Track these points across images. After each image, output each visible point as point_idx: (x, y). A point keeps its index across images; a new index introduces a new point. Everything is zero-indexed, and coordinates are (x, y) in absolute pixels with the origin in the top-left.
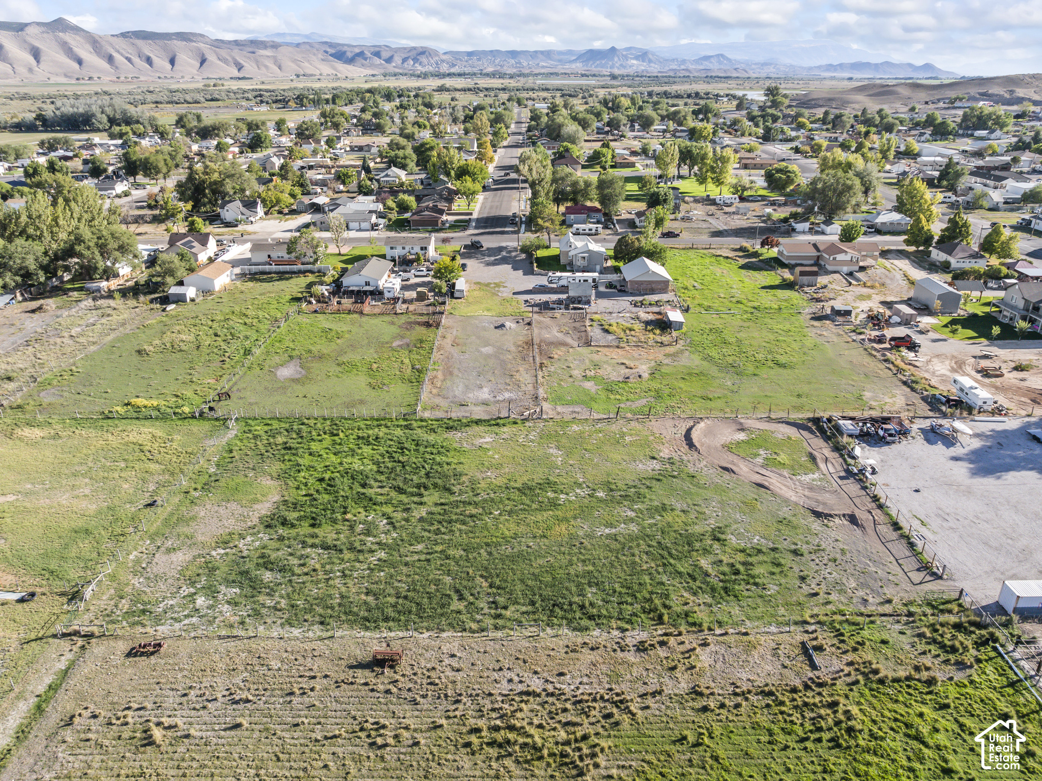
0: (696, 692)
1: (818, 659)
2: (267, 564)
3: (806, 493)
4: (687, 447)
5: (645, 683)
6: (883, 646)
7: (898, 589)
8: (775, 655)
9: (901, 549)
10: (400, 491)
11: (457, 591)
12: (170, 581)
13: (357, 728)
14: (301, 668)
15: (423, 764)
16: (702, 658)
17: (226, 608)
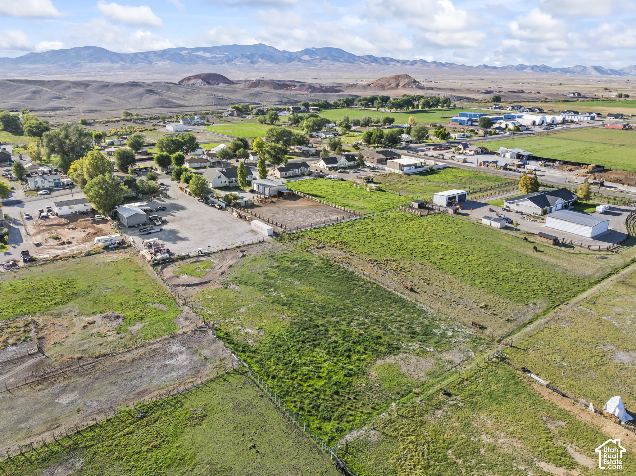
17: (442, 327)
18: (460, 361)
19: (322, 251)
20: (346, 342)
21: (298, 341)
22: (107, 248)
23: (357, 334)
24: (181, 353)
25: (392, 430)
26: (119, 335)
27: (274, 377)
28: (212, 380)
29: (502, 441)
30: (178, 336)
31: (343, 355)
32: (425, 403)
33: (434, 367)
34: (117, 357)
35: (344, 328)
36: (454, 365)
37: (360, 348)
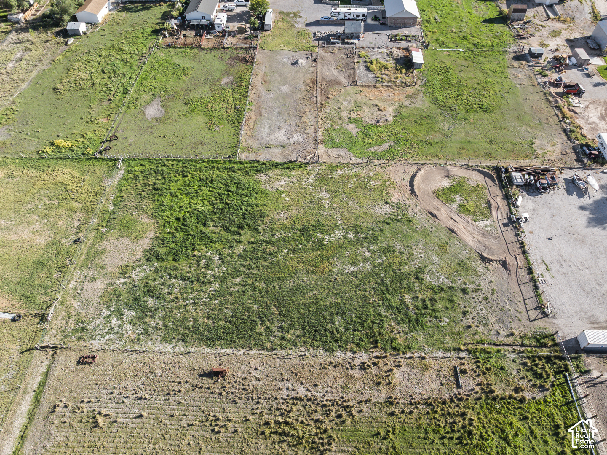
0: (389, 402)
1: (462, 381)
2: (149, 292)
3: (480, 238)
4: (409, 192)
5: (362, 394)
6: (501, 372)
7: (520, 324)
8: (438, 376)
9: (528, 291)
10: (227, 230)
11: (260, 317)
12: (95, 305)
13: (205, 419)
14: (173, 376)
15: (240, 445)
16: (396, 376)
17: (128, 327)
18: (85, 288)
32: (90, 223)
37: (180, 235)
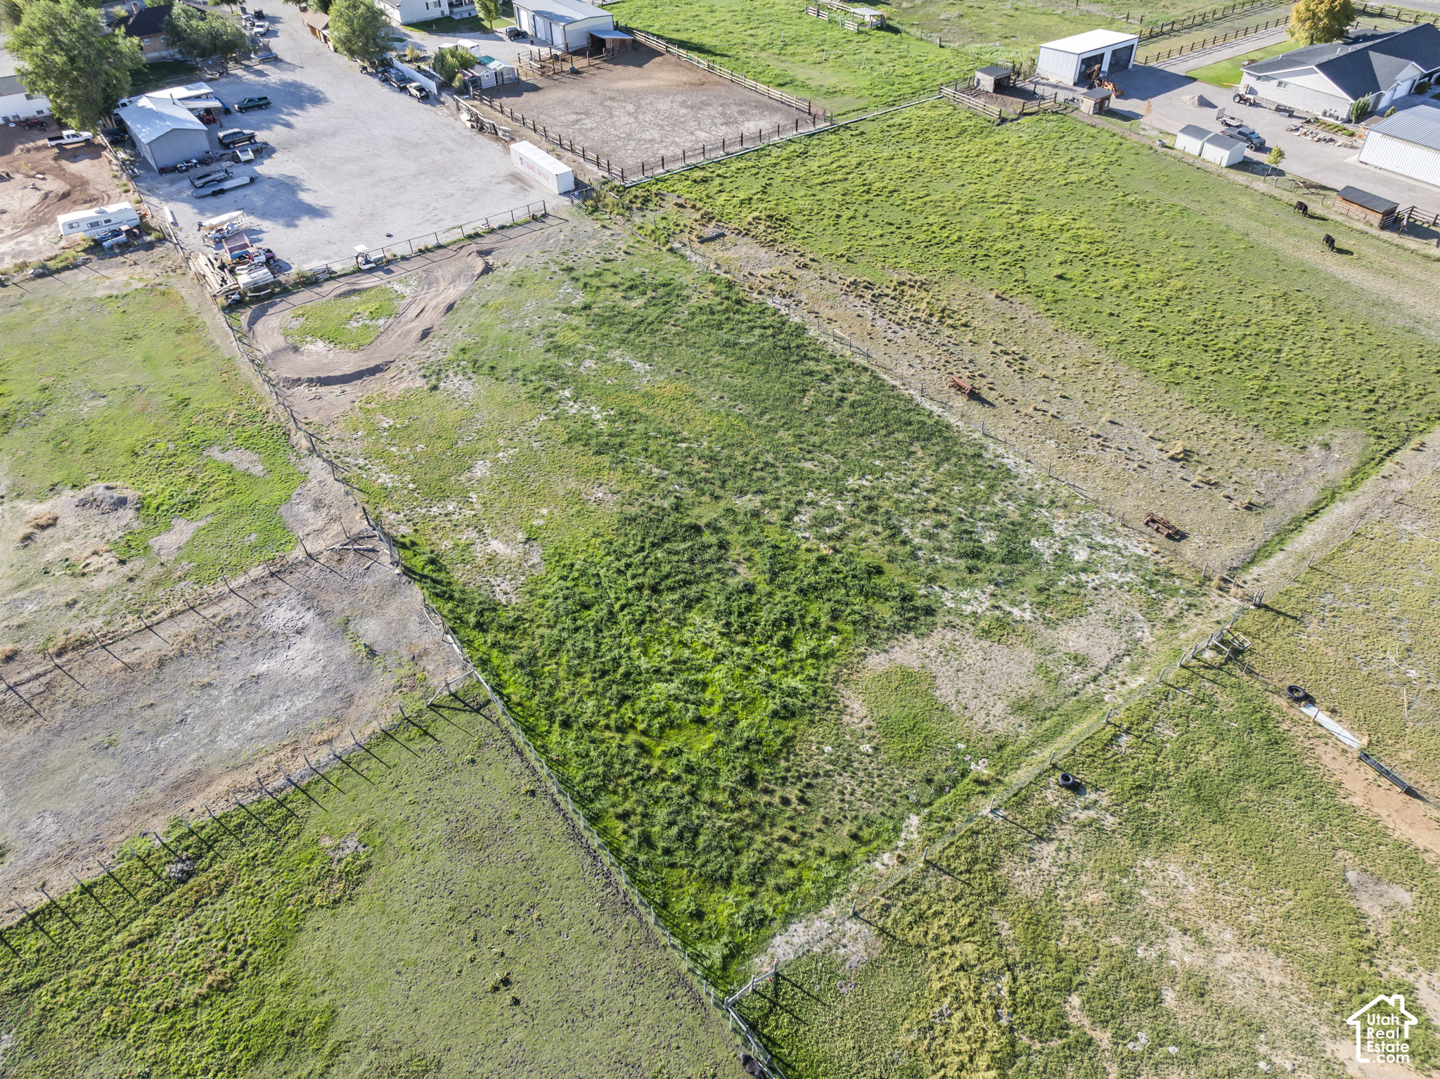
7: (581, 225)
9: (515, 231)
17: (1059, 530)
18: (1109, 657)
19: (715, 251)
20: (780, 587)
21: (640, 588)
22: (97, 248)
23: (813, 558)
24: (299, 633)
25: (909, 919)
26: (125, 569)
27: (566, 724)
28: (387, 735)
29: (1225, 960)
30: (291, 568)
31: (770, 637)
32: (1005, 818)
33: (1034, 680)
34: (117, 648)
35: (773, 535)
36: (1091, 672)
37: (819, 610)
